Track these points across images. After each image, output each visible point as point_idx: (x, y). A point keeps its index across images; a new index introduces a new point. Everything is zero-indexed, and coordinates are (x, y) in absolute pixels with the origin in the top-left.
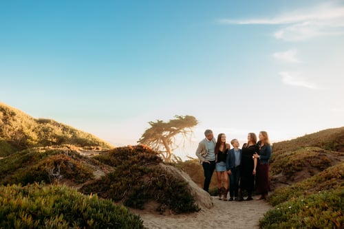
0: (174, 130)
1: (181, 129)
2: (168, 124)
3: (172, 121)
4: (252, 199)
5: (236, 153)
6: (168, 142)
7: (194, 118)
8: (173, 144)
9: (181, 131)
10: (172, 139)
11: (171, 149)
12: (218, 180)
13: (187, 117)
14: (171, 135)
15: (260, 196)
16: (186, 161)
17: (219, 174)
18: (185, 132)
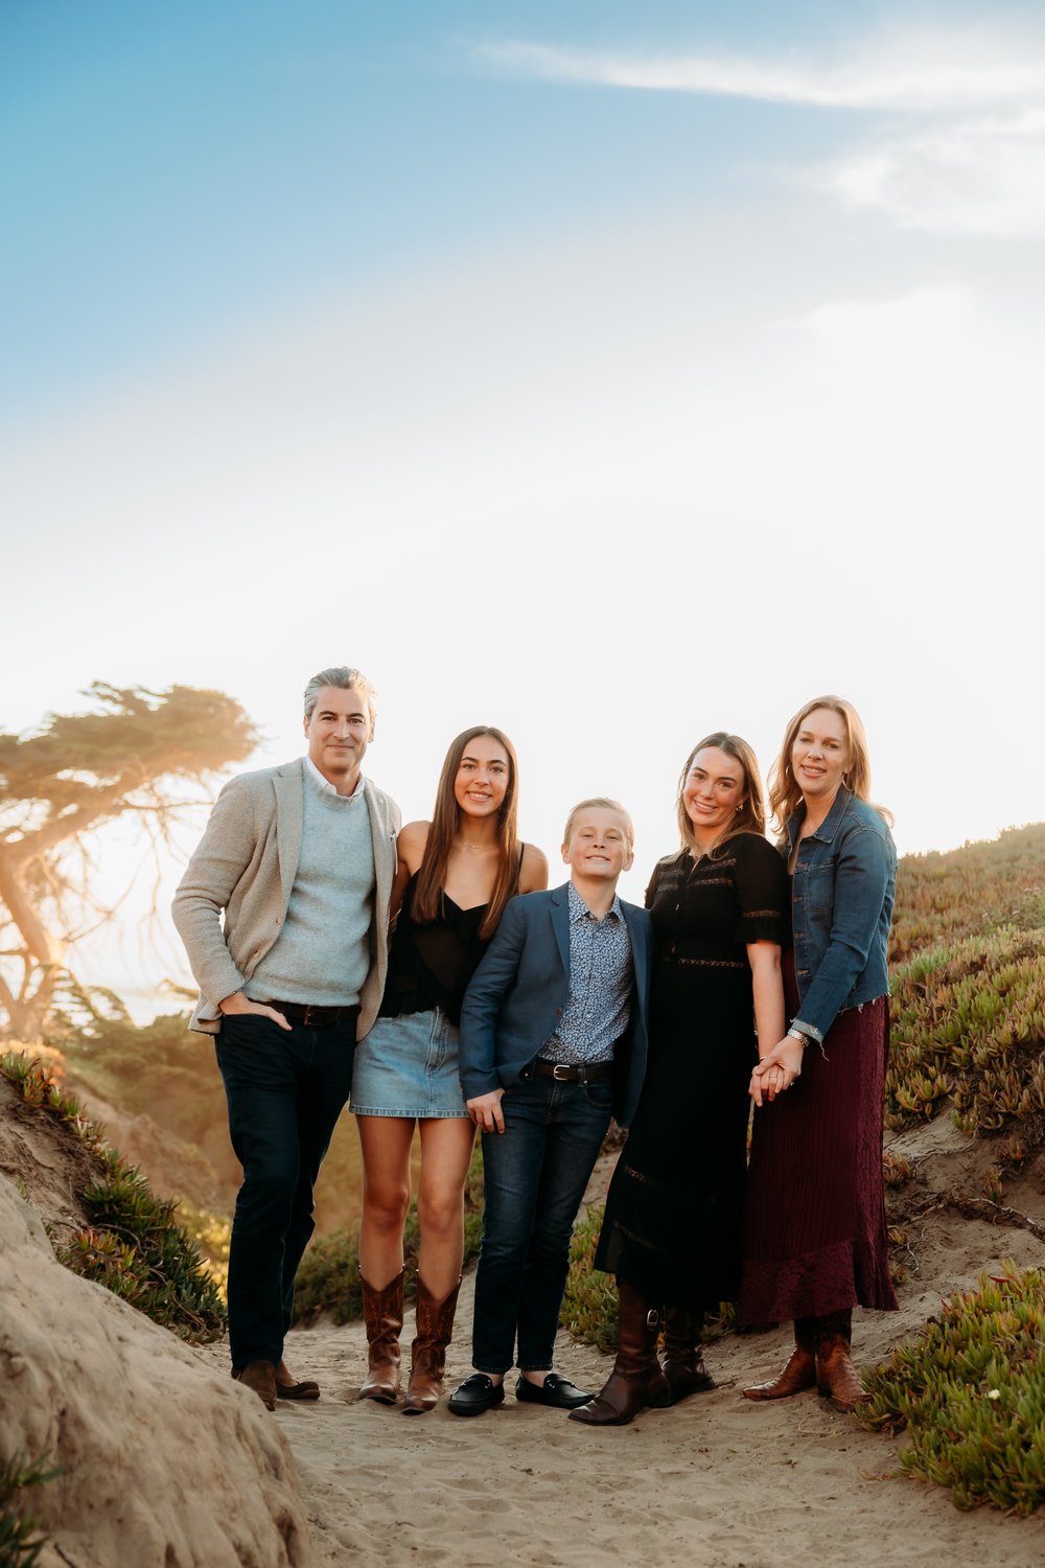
0: (76, 792)
1: (130, 783)
2: (41, 745)
3: (64, 725)
4: (705, 1384)
5: (580, 941)
6: (38, 877)
7: (235, 709)
8: (70, 900)
9: (137, 797)
10: (65, 856)
11: (54, 932)
12: (372, 1197)
13: (180, 694)
14: (57, 828)
15: (784, 1349)
16: (160, 1021)
17: (385, 1138)
18: (161, 809)
